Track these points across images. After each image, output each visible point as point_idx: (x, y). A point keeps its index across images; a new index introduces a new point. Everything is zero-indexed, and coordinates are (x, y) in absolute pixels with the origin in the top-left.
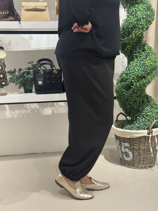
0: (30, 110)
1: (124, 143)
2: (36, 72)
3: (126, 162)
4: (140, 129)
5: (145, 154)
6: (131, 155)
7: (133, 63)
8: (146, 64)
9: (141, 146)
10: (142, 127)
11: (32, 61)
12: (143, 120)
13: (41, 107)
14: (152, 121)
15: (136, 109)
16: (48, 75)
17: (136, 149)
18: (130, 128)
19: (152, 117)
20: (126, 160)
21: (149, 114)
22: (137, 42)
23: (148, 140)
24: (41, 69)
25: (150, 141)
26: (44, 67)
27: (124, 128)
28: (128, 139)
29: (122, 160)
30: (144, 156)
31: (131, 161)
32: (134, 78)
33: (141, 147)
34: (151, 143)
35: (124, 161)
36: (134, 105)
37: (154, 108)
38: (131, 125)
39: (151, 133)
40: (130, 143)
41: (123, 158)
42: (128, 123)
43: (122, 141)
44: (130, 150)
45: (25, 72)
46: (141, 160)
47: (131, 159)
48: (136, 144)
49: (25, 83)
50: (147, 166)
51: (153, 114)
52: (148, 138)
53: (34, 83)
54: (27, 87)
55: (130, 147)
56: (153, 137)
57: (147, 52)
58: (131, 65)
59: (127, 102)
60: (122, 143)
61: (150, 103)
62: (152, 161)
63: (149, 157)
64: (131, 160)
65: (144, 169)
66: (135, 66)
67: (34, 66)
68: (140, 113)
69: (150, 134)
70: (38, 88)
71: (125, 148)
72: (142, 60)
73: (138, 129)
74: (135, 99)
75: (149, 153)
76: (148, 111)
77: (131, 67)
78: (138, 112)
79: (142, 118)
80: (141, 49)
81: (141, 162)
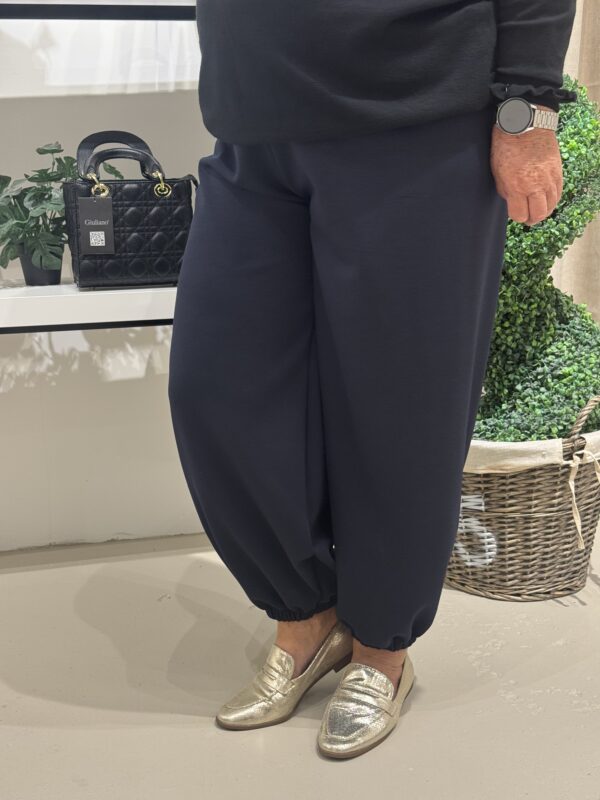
0: (48, 361)
2: (78, 193)
3: (468, 574)
4: (530, 436)
6: (489, 543)
9: (536, 506)
10: (540, 425)
11: (54, 143)
12: (543, 397)
13: (98, 348)
14: (583, 401)
15: (510, 352)
16: (130, 206)
17: (515, 521)
18: (487, 430)
19: (583, 383)
20: (467, 567)
21: (566, 370)
23: (563, 482)
24: (98, 179)
25: (572, 484)
26: (111, 170)
28: (479, 479)
30: (547, 546)
31: (491, 570)
33: (534, 510)
34: (576, 494)
35: (459, 568)
36: (503, 333)
37: (587, 344)
38: (487, 420)
39: (580, 452)
40: (487, 496)
41: (458, 555)
44: (487, 522)
45: (26, 190)
46: (532, 563)
47: (490, 560)
48: (511, 497)
49: (30, 243)
50: (556, 590)
51: (582, 372)
52: (563, 471)
53: (68, 242)
54: (35, 260)
55: (486, 511)
56: (583, 468)
61: (568, 324)
62: (578, 568)
63: (567, 549)
64: (491, 564)
65: (545, 599)
67: (66, 166)
68: (526, 365)
69: (575, 457)
70: (86, 261)
73: (523, 436)
74: (510, 310)
75: (564, 534)
76: (561, 360)
78: (518, 364)
79: (538, 390)
81: (532, 572)
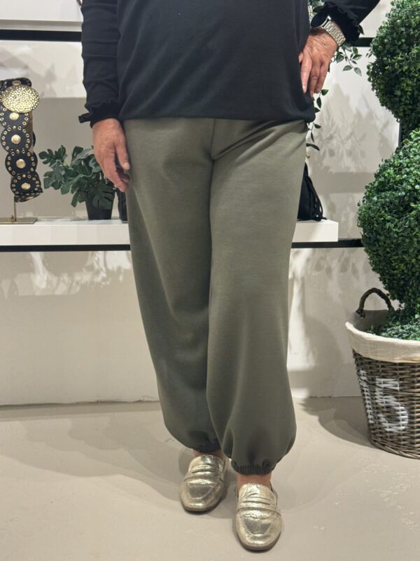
0: (103, 275)
1: (383, 377)
3: (387, 437)
6: (403, 415)
7: (417, 136)
18: (403, 333)
20: (387, 432)
27: (384, 334)
28: (394, 367)
29: (374, 429)
31: (404, 435)
38: (404, 326)
40: (401, 380)
41: (380, 423)
42: (397, 319)
43: (378, 371)
44: (401, 399)
45: (91, 155)
47: (403, 428)
48: (419, 381)
49: (92, 190)
54: (95, 203)
55: (401, 390)
58: (411, 140)
59: (395, 255)
60: (377, 379)
64: (404, 430)
71: (385, 395)
77: (411, 147)
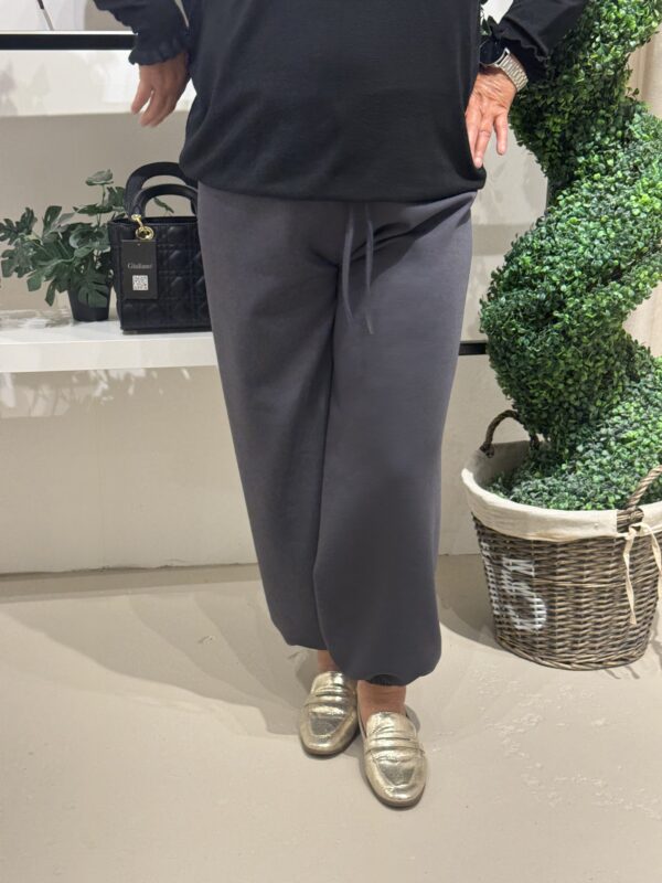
1: (512, 557)
2: (122, 230)
3: (517, 636)
4: (585, 504)
5: (601, 610)
6: (539, 609)
7: (568, 202)
8: (629, 209)
9: (588, 576)
10: (596, 493)
12: (604, 461)
15: (572, 411)
16: (175, 248)
17: (566, 589)
19: (647, 450)
20: (517, 630)
21: (630, 433)
22: (595, 101)
23: (617, 554)
24: (143, 219)
27: (516, 490)
28: (528, 545)
29: (500, 623)
30: (600, 617)
31: (540, 636)
32: (570, 273)
33: (585, 580)
34: (631, 567)
36: (567, 391)
39: (637, 525)
40: (537, 562)
41: (508, 617)
42: (536, 467)
43: (506, 548)
44: (537, 588)
45: (72, 227)
46: (583, 632)
47: (539, 626)
50: (610, 660)
51: (648, 437)
52: (618, 543)
54: (82, 298)
56: (640, 541)
57: (641, 148)
58: (560, 208)
59: (533, 380)
60: (505, 559)
62: (635, 638)
63: (622, 620)
64: (540, 630)
65: (596, 669)
66: (577, 216)
68: (590, 426)
69: (631, 530)
70: (129, 305)
71: (515, 581)
72: (613, 189)
73: (577, 504)
74: (573, 367)
75: (618, 605)
76: (626, 423)
77: (558, 220)
78: (581, 423)
79: (600, 452)
80: (615, 134)
81: (582, 642)
